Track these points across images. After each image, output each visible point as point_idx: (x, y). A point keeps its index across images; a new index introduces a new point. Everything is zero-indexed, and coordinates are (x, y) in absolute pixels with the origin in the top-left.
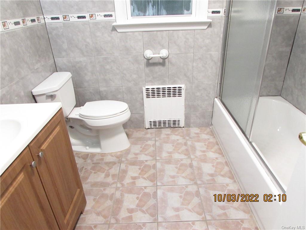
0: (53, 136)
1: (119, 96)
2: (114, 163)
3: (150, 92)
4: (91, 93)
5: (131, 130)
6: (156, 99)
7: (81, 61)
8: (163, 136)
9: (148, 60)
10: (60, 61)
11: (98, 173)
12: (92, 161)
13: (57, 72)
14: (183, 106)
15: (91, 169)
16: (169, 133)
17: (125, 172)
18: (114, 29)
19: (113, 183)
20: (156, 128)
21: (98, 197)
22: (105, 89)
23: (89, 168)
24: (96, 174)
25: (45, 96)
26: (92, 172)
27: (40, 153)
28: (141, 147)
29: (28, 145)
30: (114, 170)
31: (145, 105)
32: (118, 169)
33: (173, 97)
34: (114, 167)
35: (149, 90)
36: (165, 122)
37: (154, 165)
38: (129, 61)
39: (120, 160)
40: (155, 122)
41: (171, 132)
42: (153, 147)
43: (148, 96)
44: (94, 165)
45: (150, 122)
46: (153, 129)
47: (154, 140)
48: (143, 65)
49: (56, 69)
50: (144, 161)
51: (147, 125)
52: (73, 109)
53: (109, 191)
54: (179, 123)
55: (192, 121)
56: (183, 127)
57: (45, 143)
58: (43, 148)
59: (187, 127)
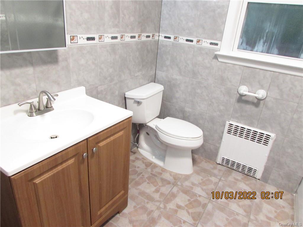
0: (114, 138)
1: (201, 122)
2: (169, 183)
3: (232, 129)
4: (176, 109)
5: (202, 158)
6: (237, 138)
7: (176, 79)
8: (231, 179)
9: (241, 96)
10: (160, 74)
11: (151, 184)
12: (152, 171)
13: (155, 82)
14: (266, 156)
15: (146, 178)
16: (239, 178)
17: (174, 196)
18: (216, 57)
19: (158, 201)
20: (227, 167)
21: (138, 207)
22: (190, 110)
23: (146, 176)
24: (148, 184)
25: (133, 101)
26: (146, 181)
27: (95, 149)
28: (202, 180)
29: (87, 139)
30: (165, 190)
31: (223, 140)
32: (169, 190)
33: (257, 143)
34: (167, 186)
35: (232, 127)
36: (239, 165)
37: (206, 204)
38: (221, 91)
39: (175, 182)
40: (228, 161)
41: (242, 179)
42: (214, 185)
43: (229, 132)
44: (151, 175)
45: (223, 158)
46: (224, 167)
47: (218, 178)
48: (234, 100)
49: (154, 80)
50: (198, 195)
51: (219, 161)
52: (154, 119)
53: (150, 206)
54: (255, 172)
55: (272, 177)
56: (259, 179)
57: (104, 142)
58: (101, 144)
59: (264, 182)
